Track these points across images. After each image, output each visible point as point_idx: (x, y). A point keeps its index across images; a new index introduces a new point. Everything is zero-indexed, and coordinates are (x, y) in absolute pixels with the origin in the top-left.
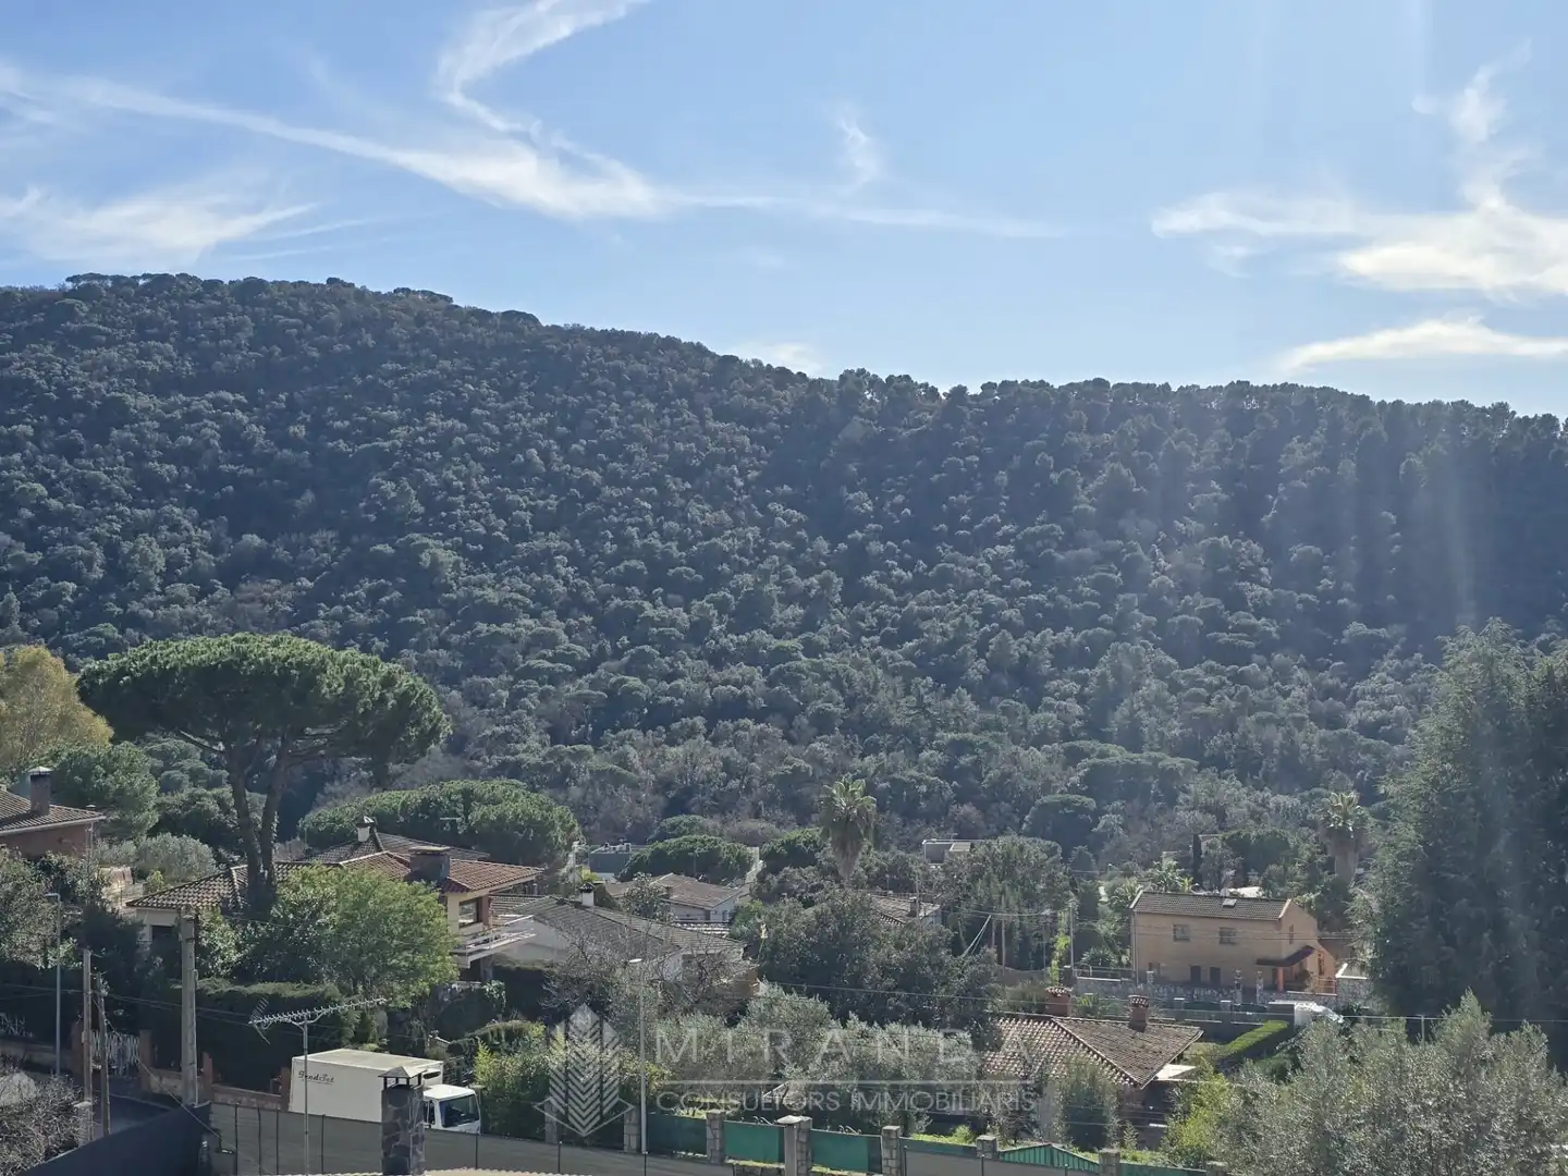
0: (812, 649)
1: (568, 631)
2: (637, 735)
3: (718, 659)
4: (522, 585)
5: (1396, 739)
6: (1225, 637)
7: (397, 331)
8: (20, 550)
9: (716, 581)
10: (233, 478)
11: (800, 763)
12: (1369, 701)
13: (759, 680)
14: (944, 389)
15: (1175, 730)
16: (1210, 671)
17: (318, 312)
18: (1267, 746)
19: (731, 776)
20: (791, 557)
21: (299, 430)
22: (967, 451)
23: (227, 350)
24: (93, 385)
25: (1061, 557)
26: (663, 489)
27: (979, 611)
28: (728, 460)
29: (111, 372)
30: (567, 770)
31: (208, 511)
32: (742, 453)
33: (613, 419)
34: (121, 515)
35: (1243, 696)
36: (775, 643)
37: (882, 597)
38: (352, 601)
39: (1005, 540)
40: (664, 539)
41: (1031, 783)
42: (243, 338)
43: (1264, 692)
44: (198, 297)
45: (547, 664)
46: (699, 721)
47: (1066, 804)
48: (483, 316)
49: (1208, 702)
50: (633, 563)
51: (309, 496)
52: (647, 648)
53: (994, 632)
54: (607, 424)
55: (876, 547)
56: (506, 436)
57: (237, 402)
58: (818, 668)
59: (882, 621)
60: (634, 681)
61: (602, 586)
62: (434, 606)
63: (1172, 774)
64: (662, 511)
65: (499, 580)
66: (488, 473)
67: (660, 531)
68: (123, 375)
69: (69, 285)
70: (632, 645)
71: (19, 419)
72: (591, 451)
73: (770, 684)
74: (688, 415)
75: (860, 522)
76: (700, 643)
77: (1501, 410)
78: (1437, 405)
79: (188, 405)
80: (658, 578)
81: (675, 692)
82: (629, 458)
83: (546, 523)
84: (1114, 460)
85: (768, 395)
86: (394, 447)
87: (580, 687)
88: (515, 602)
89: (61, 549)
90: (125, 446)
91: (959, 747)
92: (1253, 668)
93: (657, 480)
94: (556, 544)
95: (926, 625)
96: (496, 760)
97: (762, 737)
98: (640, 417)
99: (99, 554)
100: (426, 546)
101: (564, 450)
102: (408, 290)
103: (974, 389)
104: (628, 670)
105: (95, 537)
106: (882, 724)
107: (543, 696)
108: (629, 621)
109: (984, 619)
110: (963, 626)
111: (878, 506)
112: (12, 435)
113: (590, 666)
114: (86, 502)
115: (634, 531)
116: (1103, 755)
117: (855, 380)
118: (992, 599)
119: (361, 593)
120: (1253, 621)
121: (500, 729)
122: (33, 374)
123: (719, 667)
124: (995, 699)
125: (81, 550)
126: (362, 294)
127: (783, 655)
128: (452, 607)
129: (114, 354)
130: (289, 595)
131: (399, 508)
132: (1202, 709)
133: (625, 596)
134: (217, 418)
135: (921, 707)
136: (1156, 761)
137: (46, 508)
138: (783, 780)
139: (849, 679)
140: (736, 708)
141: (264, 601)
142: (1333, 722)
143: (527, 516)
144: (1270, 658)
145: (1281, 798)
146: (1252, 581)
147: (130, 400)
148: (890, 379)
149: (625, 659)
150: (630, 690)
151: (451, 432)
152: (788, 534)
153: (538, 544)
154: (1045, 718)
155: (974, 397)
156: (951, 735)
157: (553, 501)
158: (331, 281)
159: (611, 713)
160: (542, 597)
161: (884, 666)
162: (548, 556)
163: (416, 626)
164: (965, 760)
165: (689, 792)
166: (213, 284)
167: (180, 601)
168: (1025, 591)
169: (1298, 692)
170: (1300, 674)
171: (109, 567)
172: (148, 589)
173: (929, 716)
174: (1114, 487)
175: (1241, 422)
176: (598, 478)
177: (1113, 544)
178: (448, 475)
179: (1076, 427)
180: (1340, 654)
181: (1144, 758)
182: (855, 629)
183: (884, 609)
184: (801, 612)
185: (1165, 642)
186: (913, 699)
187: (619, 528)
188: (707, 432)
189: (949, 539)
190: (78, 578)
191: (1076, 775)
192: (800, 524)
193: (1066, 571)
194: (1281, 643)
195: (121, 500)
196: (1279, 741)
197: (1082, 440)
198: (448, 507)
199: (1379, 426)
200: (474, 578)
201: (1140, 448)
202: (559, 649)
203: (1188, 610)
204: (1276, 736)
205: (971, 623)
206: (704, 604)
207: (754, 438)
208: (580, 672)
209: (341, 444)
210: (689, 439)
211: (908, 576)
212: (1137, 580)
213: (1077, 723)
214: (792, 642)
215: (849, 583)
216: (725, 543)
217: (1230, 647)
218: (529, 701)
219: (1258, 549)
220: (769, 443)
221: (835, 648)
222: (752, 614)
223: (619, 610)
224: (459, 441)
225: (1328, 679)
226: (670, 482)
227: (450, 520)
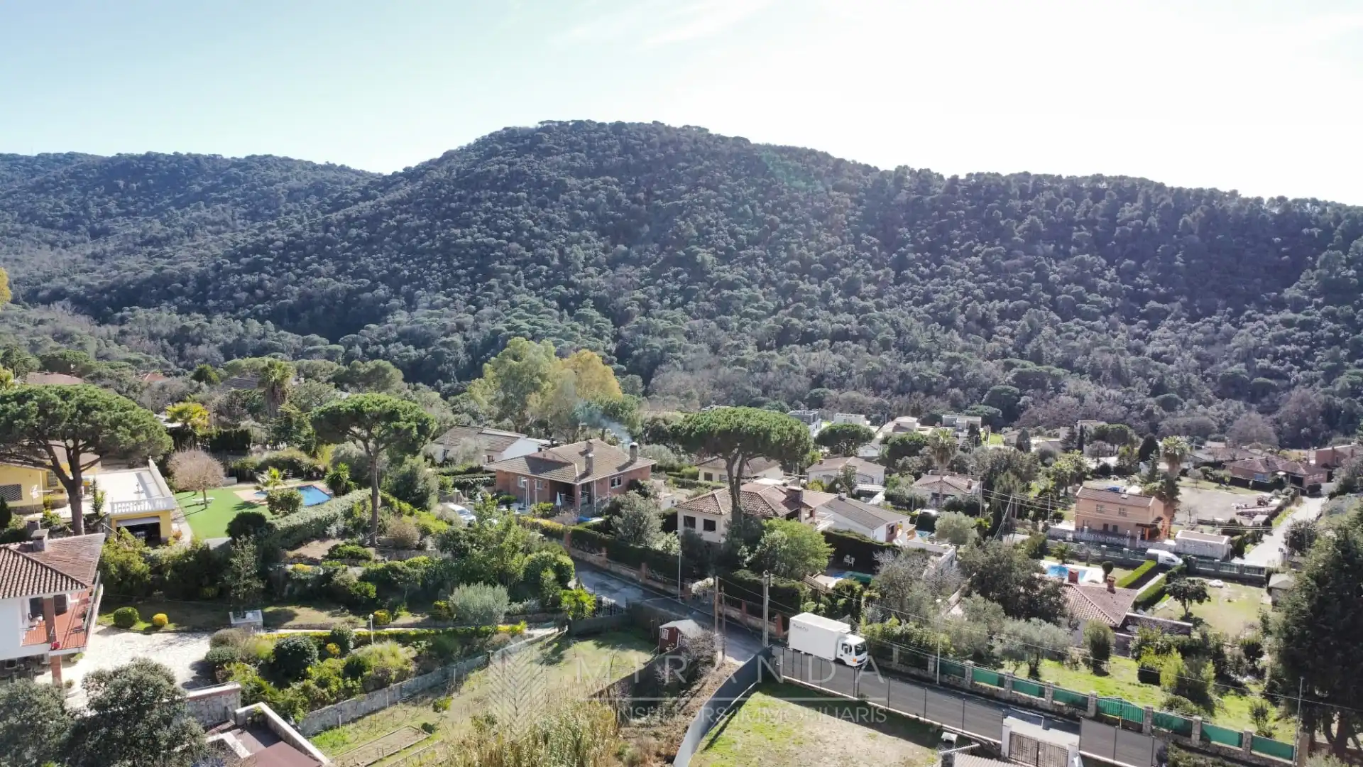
0: (880, 307)
1: (764, 294)
2: (798, 347)
4: (742, 272)
5: (1169, 362)
6: (1085, 307)
7: (685, 147)
8: (523, 251)
9: (832, 271)
10: (613, 218)
11: (876, 365)
12: (1156, 342)
13: (855, 322)
14: (947, 176)
15: (1059, 353)
16: (1078, 323)
17: (649, 138)
18: (1105, 364)
19: (843, 369)
20: (870, 260)
21: (641, 195)
23: (609, 157)
24: (552, 174)
25: (1004, 264)
26: (809, 225)
27: (962, 290)
28: (841, 211)
29: (559, 168)
30: (766, 364)
31: (603, 233)
32: (846, 207)
33: (785, 190)
34: (566, 236)
35: (1094, 337)
36: (862, 303)
37: (913, 281)
38: (666, 277)
39: (976, 255)
40: (809, 250)
41: (987, 379)
42: (615, 150)
43: (1105, 336)
44: (596, 131)
45: (755, 311)
46: (827, 342)
47: (1006, 390)
48: (723, 139)
49: (1075, 339)
50: (794, 262)
51: (647, 228)
52: (801, 304)
53: (970, 301)
54: (782, 193)
55: (912, 256)
56: (734, 199)
57: (614, 182)
58: (882, 317)
59: (914, 293)
60: (795, 321)
61: (780, 273)
62: (705, 281)
63: (1057, 378)
64: (808, 236)
65: (732, 269)
66: (727, 216)
67: (807, 246)
68: (564, 169)
69: (540, 126)
70: (795, 302)
71: (520, 190)
72: (774, 206)
73: (860, 323)
74: (821, 188)
75: (903, 243)
76: (826, 302)
78: (1201, 190)
79: (591, 182)
80: (805, 269)
81: (815, 326)
82: (793, 209)
83: (754, 241)
84: (1032, 214)
85: (860, 178)
86: (684, 204)
87: (768, 323)
88: (739, 279)
89: (540, 250)
90: (566, 203)
91: (954, 360)
92: (1098, 323)
93: (806, 221)
94: (757, 252)
95: (935, 296)
96: (734, 358)
97: (855, 351)
98: (797, 189)
99: (556, 253)
100: (698, 253)
101: (762, 205)
102: (688, 126)
103: (962, 176)
104: (792, 315)
105: (555, 245)
106: (914, 347)
107: (754, 327)
108: (791, 291)
109: (965, 294)
110: (955, 298)
111: (913, 235)
112: (518, 198)
113: (775, 312)
114: (549, 229)
115: (794, 246)
116: (1024, 366)
117: (902, 171)
118: (970, 284)
119: (670, 274)
120: (1100, 298)
121: (735, 342)
122: (526, 169)
123: (835, 314)
124: (969, 335)
125: (548, 251)
126: (668, 129)
127: (865, 310)
128: (711, 282)
129: (560, 159)
130: (638, 274)
131: (686, 233)
132: (1072, 343)
133: (791, 279)
134: (606, 189)
135: (933, 338)
136: (1049, 370)
137: (533, 231)
138: (867, 373)
139: (898, 323)
140: (843, 335)
141: (627, 276)
142: (1138, 351)
143: (744, 238)
144: (1107, 318)
145: (1113, 392)
146: (1100, 277)
147: (568, 181)
148: (920, 171)
149: (790, 310)
150: (793, 325)
151: (709, 197)
152: (869, 249)
153: (750, 252)
154: (994, 345)
155: (963, 181)
156: (948, 354)
157: (756, 231)
158: (655, 122)
159: (783, 338)
160: (752, 277)
161: (915, 316)
162: (754, 257)
163: (695, 291)
164: (955, 367)
165: (822, 377)
166: (602, 125)
167: (591, 275)
168: (986, 281)
169: (1121, 336)
170: (1123, 326)
171: (561, 259)
172: (577, 270)
173: (937, 343)
174: (1032, 228)
175: (1098, 195)
176: (778, 220)
177: (1031, 258)
178: (709, 217)
179: (1014, 197)
180: (1143, 316)
181: (1043, 369)
182: (900, 297)
183: (915, 287)
184: (874, 288)
185: (1055, 309)
186: (929, 333)
187: (787, 244)
188: (830, 197)
189: (948, 253)
190: (548, 265)
191: (1010, 376)
192: (875, 244)
193: (1006, 271)
194: (1113, 310)
195: (565, 228)
196: (1111, 361)
197: (1017, 204)
198: (709, 233)
199: (1169, 200)
200: (721, 268)
201: (1046, 208)
202: (760, 303)
203: (1067, 292)
204: (1110, 359)
205: (958, 296)
206: (828, 283)
207: (852, 200)
208: (770, 315)
209: (660, 202)
210: (821, 200)
211: (927, 271)
212: (1042, 276)
213: (1010, 349)
214: (870, 303)
215: (898, 274)
216: (838, 253)
217: (1088, 311)
218: (747, 328)
219: (1104, 261)
220: (860, 203)
221: (891, 307)
222: (851, 288)
223: (788, 285)
224: (713, 201)
225: (1136, 329)
226: (812, 222)
227: (710, 239)
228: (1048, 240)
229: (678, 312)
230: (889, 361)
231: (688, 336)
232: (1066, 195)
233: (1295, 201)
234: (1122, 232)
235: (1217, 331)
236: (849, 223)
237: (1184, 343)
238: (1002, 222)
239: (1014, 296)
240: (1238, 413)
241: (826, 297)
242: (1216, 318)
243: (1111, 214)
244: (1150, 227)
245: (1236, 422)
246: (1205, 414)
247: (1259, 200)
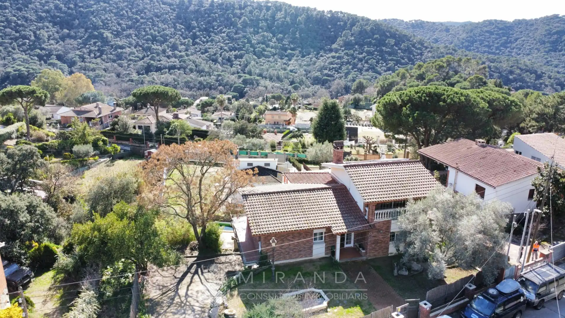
0: (187, 55)
1: (137, 51)
2: (155, 73)
3: (168, 57)
5: (296, 73)
6: (266, 53)
8: (14, 33)
9: (166, 41)
10: (58, 17)
11: (189, 79)
13: (178, 62)
15: (258, 71)
16: (263, 59)
18: (274, 75)
19: (175, 81)
20: (181, 35)
21: (72, 6)
22: (215, 13)
25: (235, 36)
26: (153, 20)
28: (166, 14)
30: (142, 81)
31: (55, 24)
32: (169, 12)
34: (36, 25)
35: (270, 65)
36: (180, 54)
37: (200, 44)
38: (90, 44)
39: (224, 33)
40: (155, 31)
41: (232, 82)
43: (273, 64)
45: (134, 58)
46: (167, 70)
47: (239, 86)
49: (263, 66)
50: (149, 36)
53: (223, 52)
54: (140, 6)
55: (198, 33)
56: (118, 8)
58: (189, 59)
59: (201, 49)
60: (152, 62)
61: (143, 41)
62: (108, 45)
63: (258, 80)
64: (153, 25)
65: (121, 40)
66: (115, 16)
70: (151, 54)
72: (137, 11)
73: (180, 62)
74: (157, 4)
75: (194, 28)
76: (165, 54)
77: (315, 9)
80: (154, 39)
81: (161, 64)
82: (145, 13)
83: (130, 27)
84: (244, 16)
86: (94, 10)
87: (141, 63)
89: (23, 33)
90: (33, 9)
91: (219, 75)
92: (271, 59)
93: (152, 18)
94: (132, 32)
95: (209, 50)
96: (128, 79)
97: (179, 74)
98: (147, 4)
99: (32, 34)
100: (104, 33)
101: (131, 11)
104: (150, 59)
105: (30, 30)
106: (203, 71)
107: (134, 65)
108: (149, 49)
110: (217, 50)
112: (5, 6)
113: (143, 58)
114: (26, 21)
115: (148, 29)
116: (245, 77)
118: (222, 45)
119: (92, 43)
121: (127, 72)
123: (169, 59)
124: (224, 65)
127: (181, 56)
128: (112, 46)
130: (76, 43)
133: (148, 44)
135: (210, 67)
136: (255, 78)
137: (17, 23)
138: (186, 82)
139: (196, 62)
140: (173, 67)
141: (71, 45)
142: (285, 69)
143: (125, 26)
145: (277, 84)
149: (150, 57)
151: (105, 7)
152: (180, 30)
154: (233, 69)
156: (217, 73)
159: (148, 69)
160: (131, 44)
161: (202, 58)
163: (105, 50)
164: (220, 78)
167: (52, 44)
168: (228, 43)
170: (279, 60)
171: (35, 36)
172: (44, 42)
173: (212, 69)
174: (244, 22)
175: (268, 8)
176: (139, 18)
177: (245, 34)
178: (107, 16)
179: (237, 9)
180: (286, 56)
181: (252, 77)
182: (195, 51)
183: (200, 47)
184: (184, 47)
185: (255, 54)
186: (208, 66)
187: (144, 29)
188: (161, 7)
189: (213, 32)
190: (28, 39)
191: (241, 80)
192: (182, 28)
193: (236, 39)
194: (276, 54)
195: (35, 22)
196: (276, 73)
197: (238, 11)
198: (108, 24)
199: (293, 11)
200: (115, 40)
201: (249, 13)
202: (136, 55)
203: (259, 47)
204: (275, 72)
205: (219, 50)
206: (164, 46)
207: (171, 9)
208: (141, 60)
209: (82, 9)
210: (157, 9)
211: (205, 40)
212: (249, 42)
213: (240, 70)
214: (183, 53)
215: (193, 41)
216: (167, 32)
217: (267, 55)
218: (132, 66)
219: (271, 35)
220: (175, 11)
221: (192, 55)
222: (174, 47)
223: (147, 47)
224: (108, 9)
225: (284, 61)
226: (154, 18)
227: (109, 26)
228: (251, 27)
229: (99, 60)
230: (194, 77)
231: (105, 70)
232: (256, 9)
233: (335, 12)
234: (278, 23)
235: (311, 61)
236: (171, 19)
237: (300, 65)
238: (233, 19)
239: (240, 49)
240: (318, 89)
241: (164, 51)
242: (311, 56)
243: (273, 17)
244: (287, 22)
245: (318, 93)
246: (308, 91)
247: (323, 12)
